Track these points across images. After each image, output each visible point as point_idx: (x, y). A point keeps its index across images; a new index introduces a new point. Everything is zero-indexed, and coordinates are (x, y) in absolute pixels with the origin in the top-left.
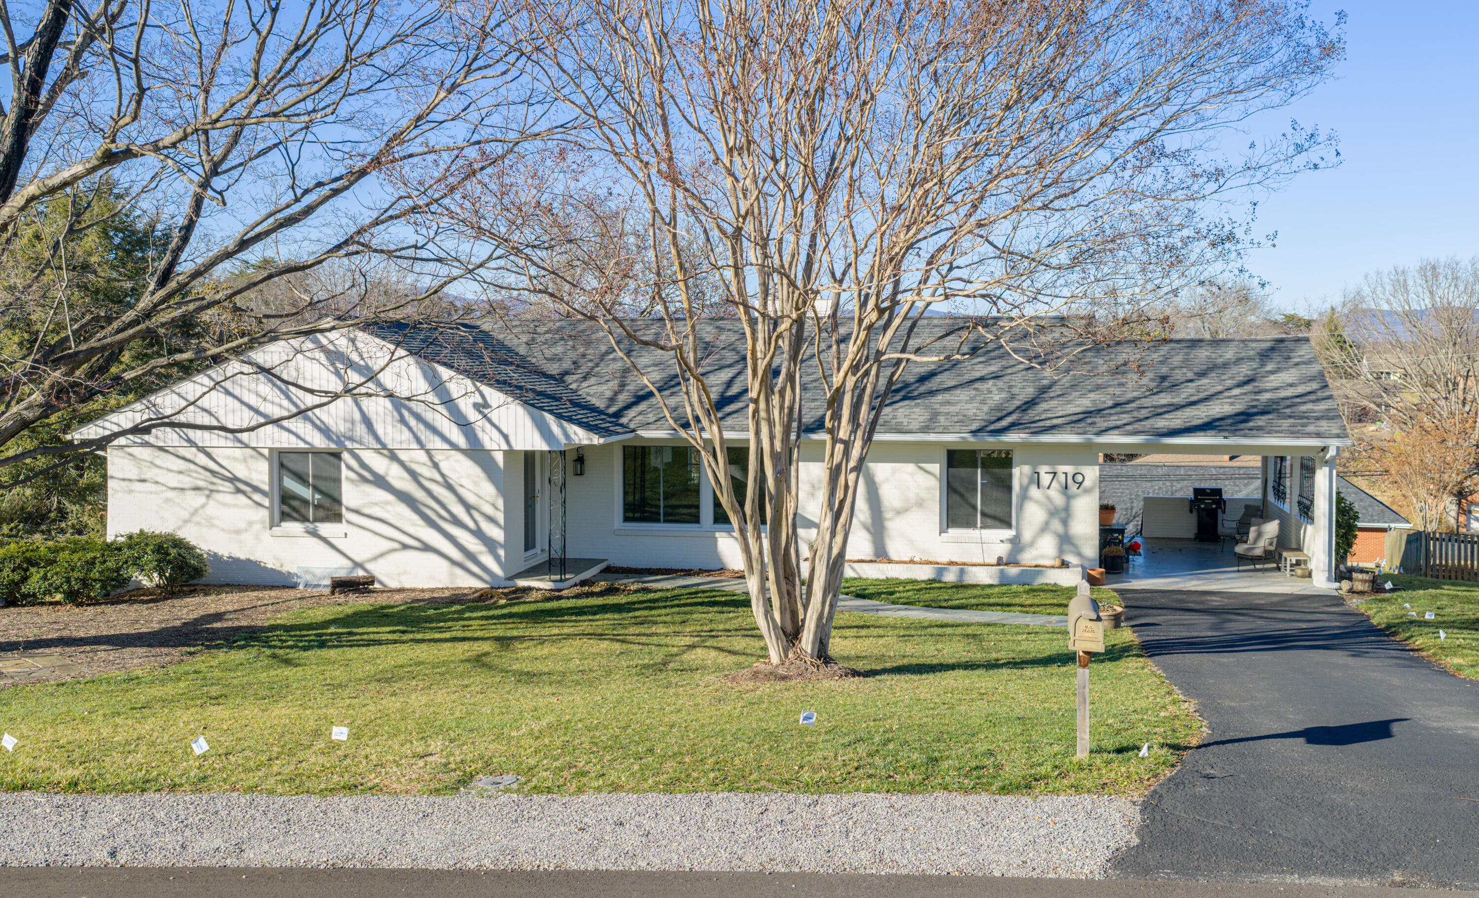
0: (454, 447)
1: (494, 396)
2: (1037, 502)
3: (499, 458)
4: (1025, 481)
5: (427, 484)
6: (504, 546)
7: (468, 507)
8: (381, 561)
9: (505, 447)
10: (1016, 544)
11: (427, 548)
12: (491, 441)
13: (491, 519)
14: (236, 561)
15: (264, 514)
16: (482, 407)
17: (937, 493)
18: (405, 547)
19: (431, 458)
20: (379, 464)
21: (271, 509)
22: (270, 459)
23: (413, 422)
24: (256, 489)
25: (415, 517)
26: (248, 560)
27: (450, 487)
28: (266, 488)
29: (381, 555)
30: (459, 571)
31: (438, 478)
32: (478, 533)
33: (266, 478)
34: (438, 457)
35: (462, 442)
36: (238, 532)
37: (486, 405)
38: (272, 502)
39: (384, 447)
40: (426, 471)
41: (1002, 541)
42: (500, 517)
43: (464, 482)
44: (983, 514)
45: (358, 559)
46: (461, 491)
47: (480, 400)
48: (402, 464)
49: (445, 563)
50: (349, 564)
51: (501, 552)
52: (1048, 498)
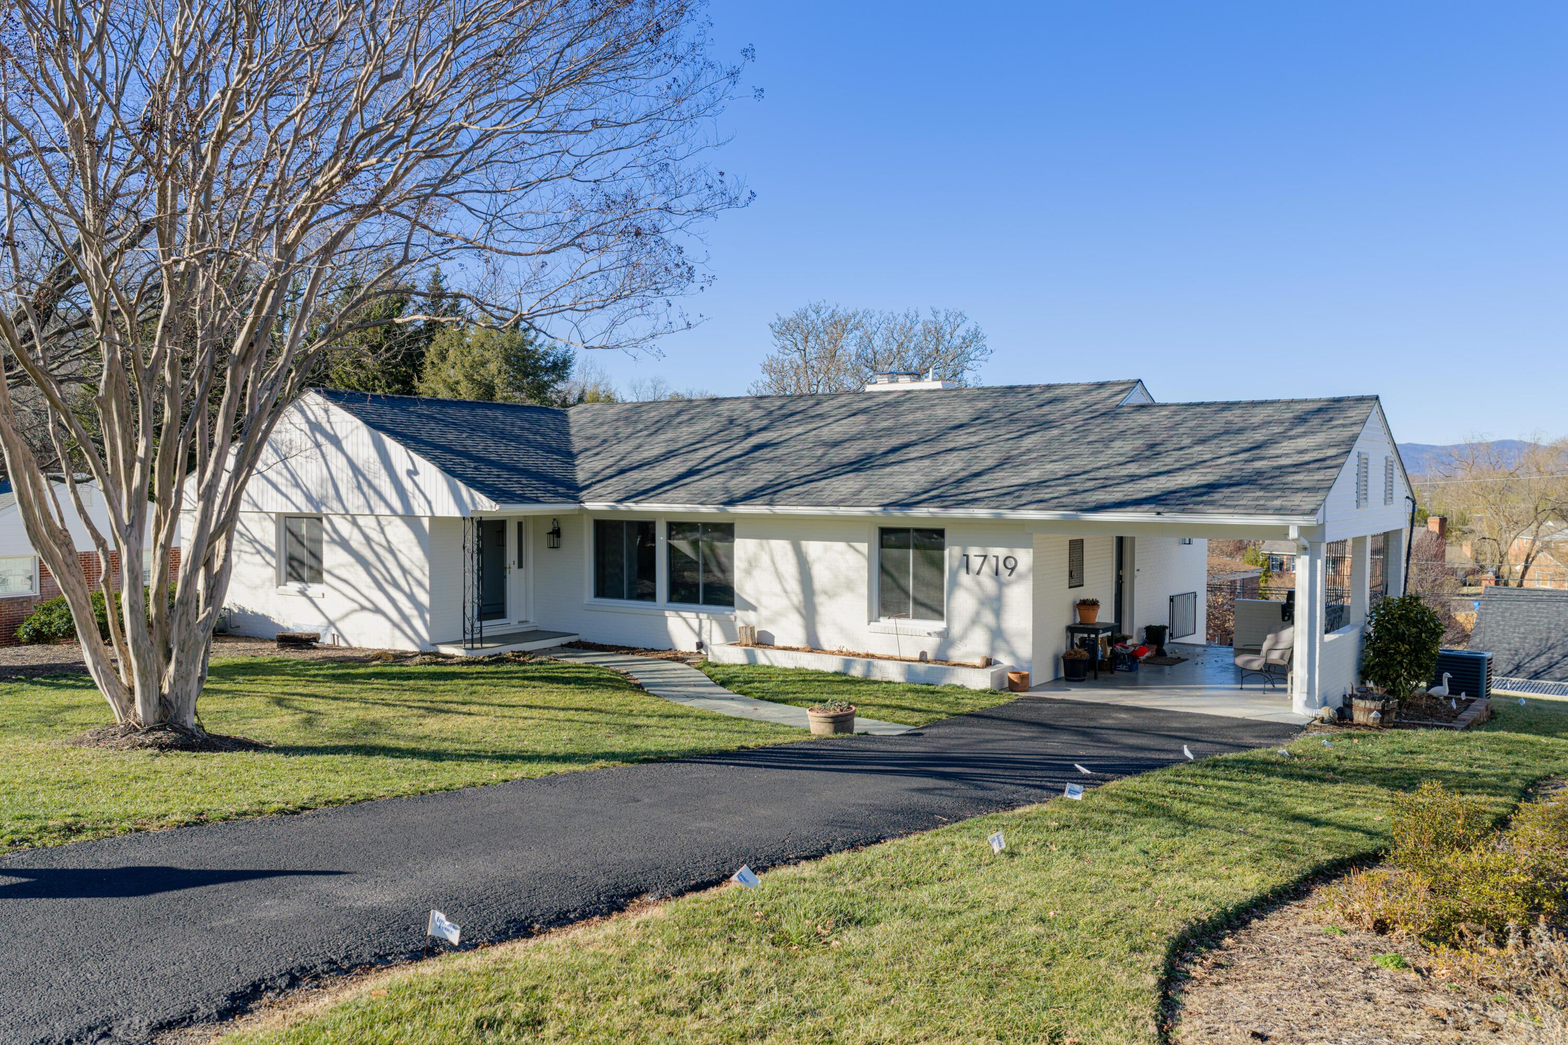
0: (394, 513)
1: (422, 463)
2: (967, 589)
3: (426, 523)
4: (956, 563)
5: (377, 548)
6: (430, 611)
7: (404, 571)
8: (347, 620)
9: (429, 514)
10: (946, 640)
11: (377, 610)
12: (420, 508)
13: (420, 584)
14: (256, 615)
15: (271, 572)
16: (413, 473)
17: (865, 574)
18: (363, 608)
19: (379, 523)
20: (345, 528)
21: (278, 569)
22: (277, 523)
23: (365, 488)
24: (267, 550)
25: (369, 580)
26: (263, 615)
27: (391, 551)
28: (273, 548)
29: (347, 615)
30: (398, 633)
31: (385, 543)
32: (411, 597)
33: (273, 539)
34: (384, 522)
35: (399, 508)
36: (256, 588)
37: (416, 472)
38: (279, 562)
39: (347, 513)
40: (375, 535)
41: (929, 634)
42: (427, 582)
43: (402, 547)
44: (915, 600)
45: (332, 618)
46: (400, 555)
47: (411, 468)
48: (360, 528)
49: (388, 624)
50: (323, 621)
51: (428, 617)
52: (979, 584)
